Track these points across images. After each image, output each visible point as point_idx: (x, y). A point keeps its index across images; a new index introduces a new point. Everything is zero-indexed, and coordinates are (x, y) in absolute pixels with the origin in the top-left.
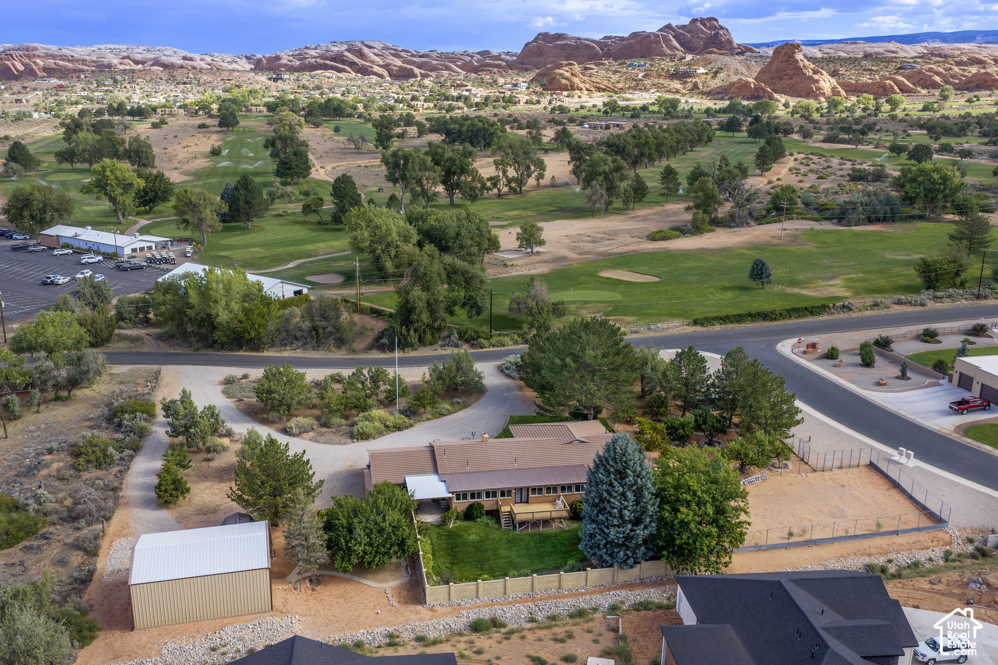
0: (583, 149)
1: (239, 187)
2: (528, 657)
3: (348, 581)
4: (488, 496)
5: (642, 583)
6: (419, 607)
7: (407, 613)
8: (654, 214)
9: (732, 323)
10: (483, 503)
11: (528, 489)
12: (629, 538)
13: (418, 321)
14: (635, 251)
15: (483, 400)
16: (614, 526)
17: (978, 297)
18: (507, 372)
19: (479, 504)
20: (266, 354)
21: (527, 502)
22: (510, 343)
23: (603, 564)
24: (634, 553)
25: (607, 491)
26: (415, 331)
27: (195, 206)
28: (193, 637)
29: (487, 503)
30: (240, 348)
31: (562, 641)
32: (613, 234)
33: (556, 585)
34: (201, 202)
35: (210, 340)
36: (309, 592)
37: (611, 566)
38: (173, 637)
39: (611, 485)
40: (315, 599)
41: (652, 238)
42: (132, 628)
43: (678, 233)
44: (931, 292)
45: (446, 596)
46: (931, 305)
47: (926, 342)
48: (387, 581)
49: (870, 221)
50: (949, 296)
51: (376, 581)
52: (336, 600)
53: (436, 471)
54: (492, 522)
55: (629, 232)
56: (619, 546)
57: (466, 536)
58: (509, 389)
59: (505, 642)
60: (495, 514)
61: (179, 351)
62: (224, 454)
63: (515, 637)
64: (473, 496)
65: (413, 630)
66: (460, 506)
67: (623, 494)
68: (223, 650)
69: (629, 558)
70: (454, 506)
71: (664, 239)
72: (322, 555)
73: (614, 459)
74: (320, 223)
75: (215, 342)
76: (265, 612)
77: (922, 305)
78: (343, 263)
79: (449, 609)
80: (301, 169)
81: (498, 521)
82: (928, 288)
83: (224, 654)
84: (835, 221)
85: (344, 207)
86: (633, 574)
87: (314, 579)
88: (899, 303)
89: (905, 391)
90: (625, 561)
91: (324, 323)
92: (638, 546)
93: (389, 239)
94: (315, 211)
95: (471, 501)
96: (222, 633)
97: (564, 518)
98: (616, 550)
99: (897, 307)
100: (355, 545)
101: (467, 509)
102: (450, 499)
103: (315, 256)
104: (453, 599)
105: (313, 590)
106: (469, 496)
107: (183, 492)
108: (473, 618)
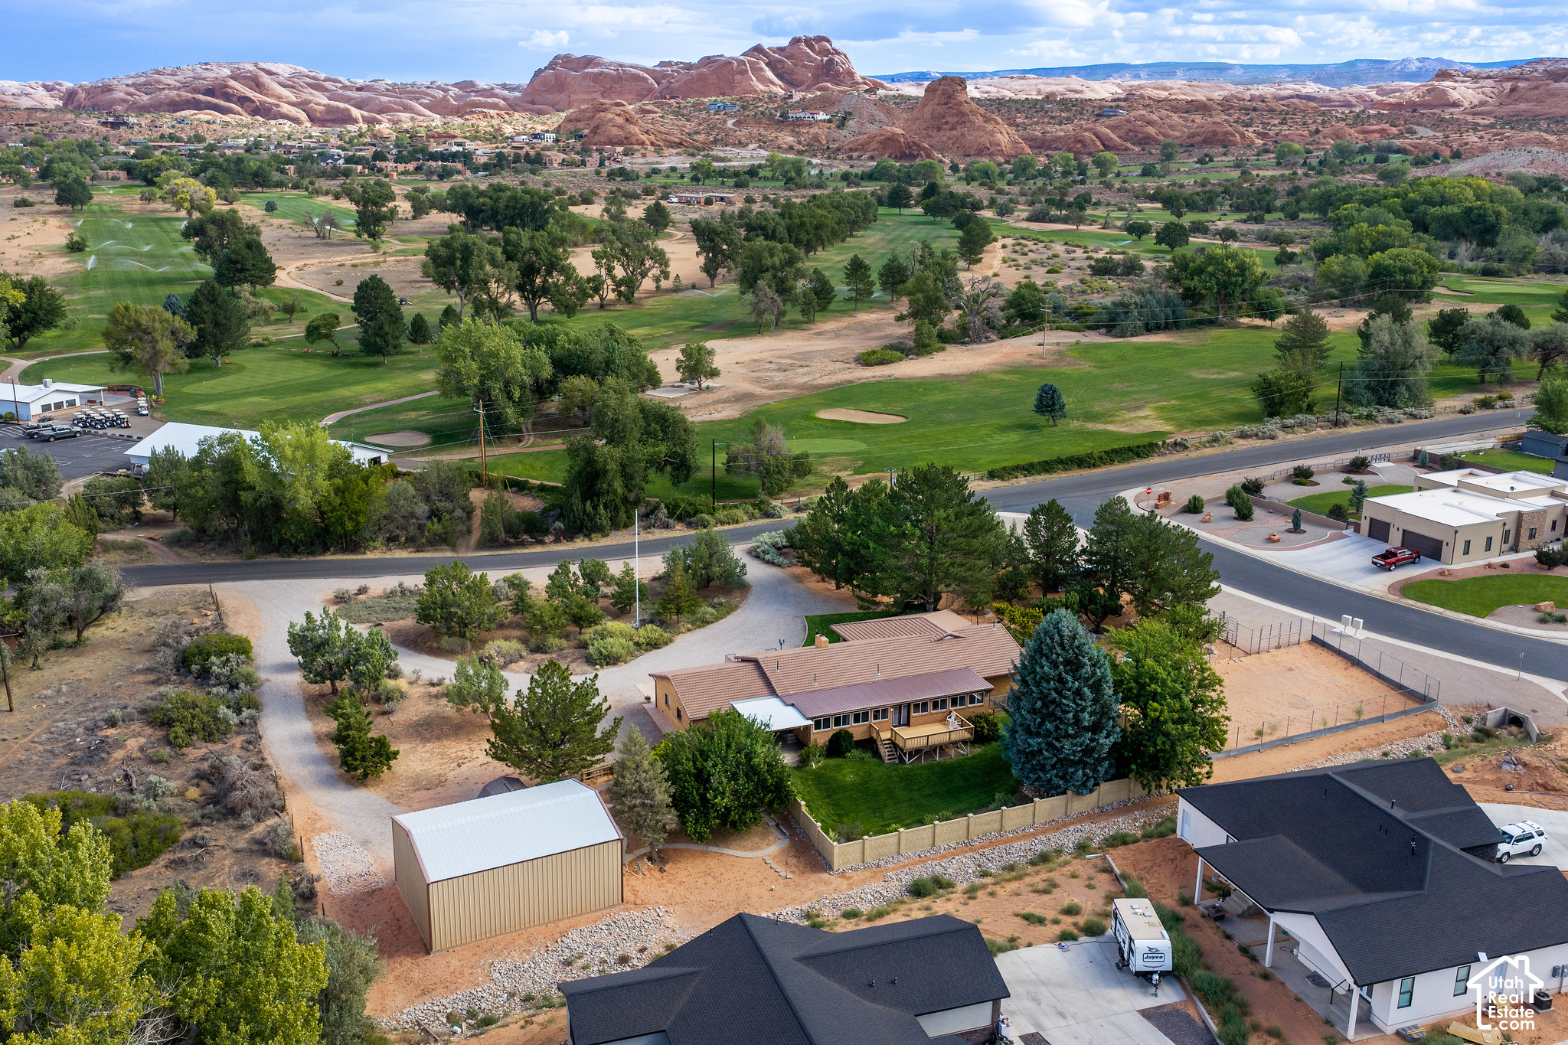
1: (201, 298)
2: (1017, 915)
3: (705, 854)
4: (857, 720)
5: (1101, 813)
6: (825, 876)
7: (813, 885)
8: (848, 328)
10: (851, 730)
11: (909, 705)
12: (1088, 751)
13: (608, 492)
14: (850, 382)
15: (751, 598)
16: (1067, 736)
17: (1336, 424)
18: (767, 557)
19: (846, 732)
20: (370, 555)
21: (908, 724)
22: (745, 518)
23: (1048, 790)
24: (1095, 771)
25: (1056, 690)
26: (606, 506)
27: (146, 332)
28: (528, 951)
29: (857, 730)
30: (325, 549)
31: (1046, 892)
32: (804, 359)
33: (997, 826)
34: (157, 325)
35: (275, 540)
36: (657, 874)
37: (1064, 793)
38: (498, 955)
39: (1061, 680)
40: (670, 881)
41: (866, 360)
42: (427, 949)
43: (899, 354)
44: (1278, 420)
45: (859, 856)
47: (1300, 484)
48: (759, 848)
49: (1149, 329)
50: (1301, 425)
51: (744, 849)
52: (701, 881)
53: (773, 692)
54: (867, 756)
55: (826, 354)
56: (1074, 763)
57: (840, 777)
58: (781, 582)
59: (971, 902)
60: (869, 744)
61: (221, 560)
62: (406, 703)
63: (980, 894)
64: (837, 723)
65: (835, 906)
66: (821, 737)
67: (1078, 693)
68: (581, 962)
69: (1088, 778)
70: (813, 737)
71: (882, 362)
72: (670, 819)
73: (1062, 645)
74: (335, 355)
75: (282, 541)
76: (615, 906)
77: (1274, 437)
79: (867, 873)
80: (261, 270)
81: (876, 754)
82: (1273, 415)
83: (586, 967)
84: (1103, 330)
85: (381, 328)
86: (1089, 801)
87: (655, 856)
88: (1243, 436)
90: (1084, 784)
91: (449, 505)
92: (1100, 761)
93: (509, 374)
94: (328, 336)
95: (834, 729)
96: (567, 941)
97: (965, 742)
98: (1071, 770)
99: (1242, 441)
100: (715, 797)
101: (831, 741)
102: (807, 728)
103: (360, 406)
104: (868, 859)
105: (661, 870)
106: (832, 722)
107: (388, 759)
108: (907, 880)
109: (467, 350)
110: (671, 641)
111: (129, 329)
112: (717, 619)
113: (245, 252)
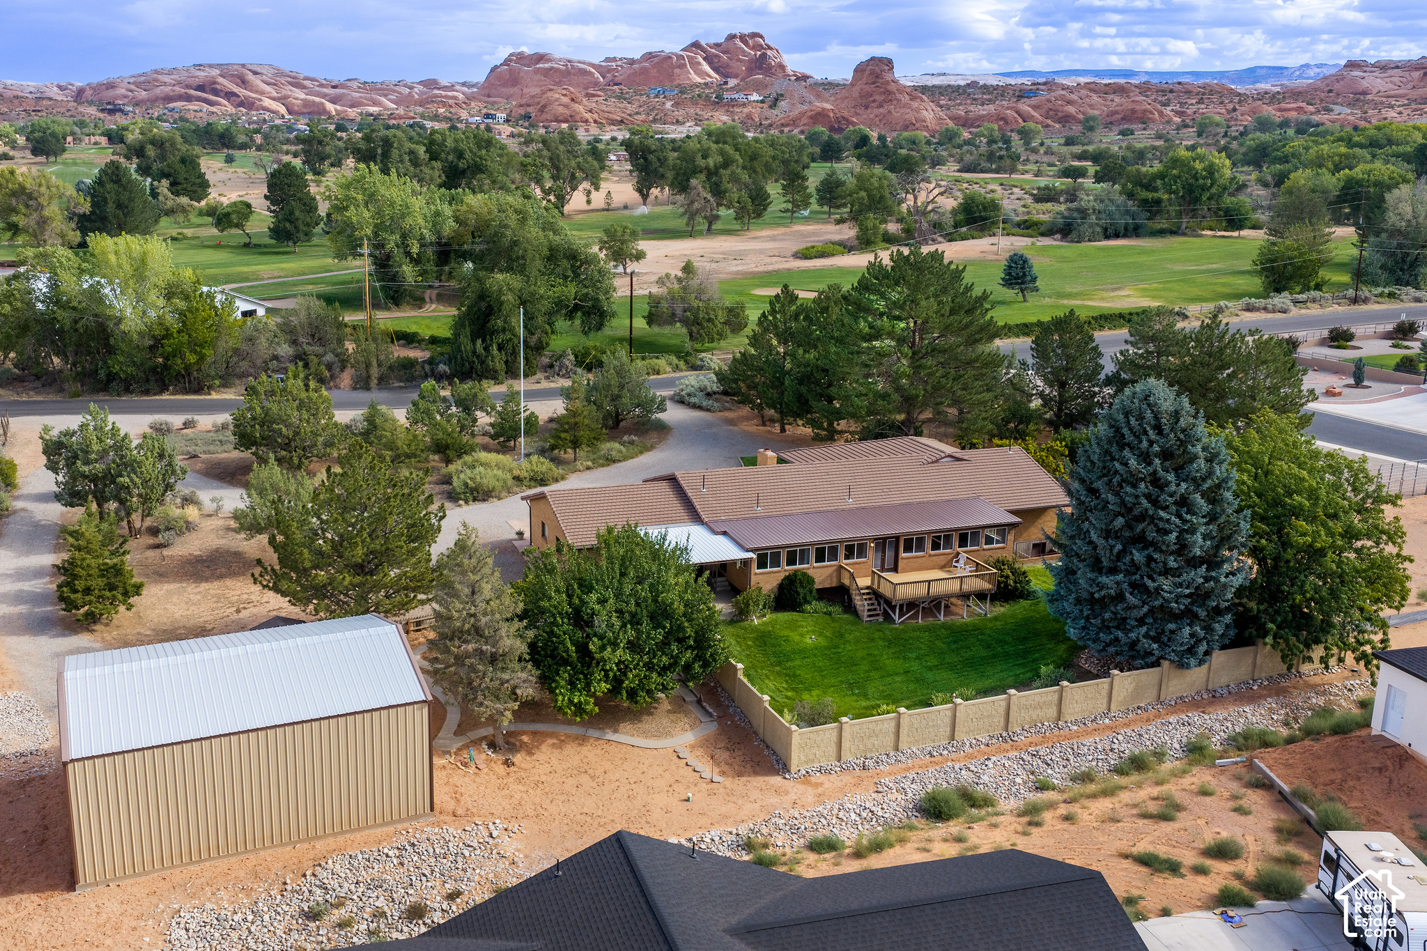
0: (652, 152)
1: (104, 178)
2: (1126, 857)
3: (582, 740)
4: (820, 558)
5: (1212, 698)
6: (776, 780)
7: (755, 794)
8: (785, 234)
9: (1018, 336)
10: (811, 572)
11: (897, 538)
12: (1200, 596)
13: (504, 330)
14: (789, 270)
15: (671, 440)
16: (1166, 572)
17: (1355, 301)
18: (693, 400)
19: (805, 574)
20: (214, 396)
21: (895, 569)
22: (668, 369)
23: (1134, 659)
24: (1208, 629)
25: (1148, 497)
26: (500, 348)
27: (30, 196)
28: (248, 891)
29: (821, 573)
30: (163, 389)
31: (1164, 817)
32: (738, 256)
33: (1052, 712)
34: (43, 189)
35: (102, 374)
36: (501, 769)
37: (1156, 664)
38: (193, 896)
39: (1156, 481)
40: (519, 781)
41: (804, 255)
42: (73, 884)
43: (841, 249)
44: (1286, 294)
45: (832, 749)
46: (1295, 312)
47: (1338, 347)
48: (668, 734)
49: (1106, 235)
50: (1314, 301)
51: (646, 734)
52: (571, 782)
54: (836, 609)
55: (761, 252)
56: (1176, 617)
57: (795, 637)
58: (710, 425)
59: (1035, 831)
60: (839, 595)
61: (38, 398)
62: (188, 537)
63: (1047, 816)
64: (791, 561)
65: (795, 829)
66: (766, 580)
67: (1184, 502)
68: (337, 915)
69: (1199, 641)
70: (754, 579)
71: (822, 255)
72: (525, 681)
73: (1158, 428)
74: (246, 245)
75: (111, 377)
76: (416, 817)
77: (1284, 312)
78: (311, 287)
79: (847, 778)
81: (850, 608)
82: (1278, 290)
83: (342, 925)
84: (1058, 236)
85: (292, 213)
86: (1196, 676)
87: (500, 741)
88: (1249, 309)
89: (1379, 400)
90: (1191, 651)
91: (318, 349)
92: (1217, 611)
93: (409, 221)
94: (237, 226)
95: (785, 569)
96: (322, 874)
97: (981, 596)
98: (1172, 626)
99: (1248, 314)
100: (603, 648)
101: (781, 587)
102: (746, 562)
103: (256, 280)
104: (847, 756)
105: (508, 763)
106: (783, 558)
107: (126, 594)
108: (915, 791)
109: (360, 197)
110: (563, 478)
111: (14, 194)
112: (625, 458)
113: (178, 166)
